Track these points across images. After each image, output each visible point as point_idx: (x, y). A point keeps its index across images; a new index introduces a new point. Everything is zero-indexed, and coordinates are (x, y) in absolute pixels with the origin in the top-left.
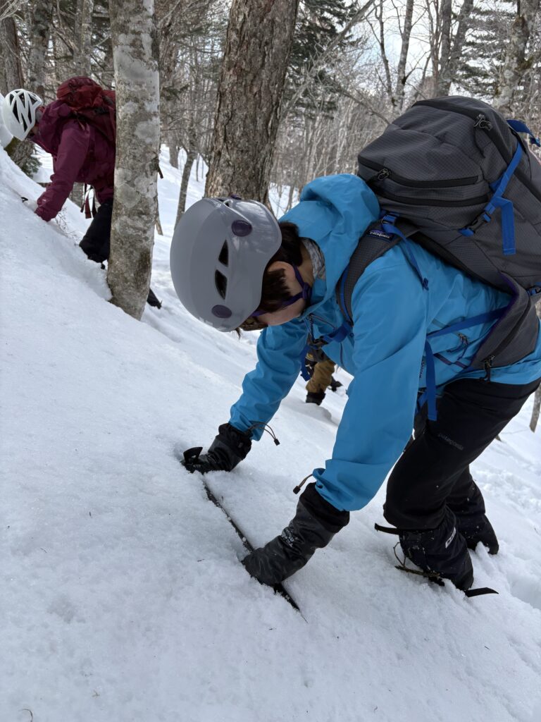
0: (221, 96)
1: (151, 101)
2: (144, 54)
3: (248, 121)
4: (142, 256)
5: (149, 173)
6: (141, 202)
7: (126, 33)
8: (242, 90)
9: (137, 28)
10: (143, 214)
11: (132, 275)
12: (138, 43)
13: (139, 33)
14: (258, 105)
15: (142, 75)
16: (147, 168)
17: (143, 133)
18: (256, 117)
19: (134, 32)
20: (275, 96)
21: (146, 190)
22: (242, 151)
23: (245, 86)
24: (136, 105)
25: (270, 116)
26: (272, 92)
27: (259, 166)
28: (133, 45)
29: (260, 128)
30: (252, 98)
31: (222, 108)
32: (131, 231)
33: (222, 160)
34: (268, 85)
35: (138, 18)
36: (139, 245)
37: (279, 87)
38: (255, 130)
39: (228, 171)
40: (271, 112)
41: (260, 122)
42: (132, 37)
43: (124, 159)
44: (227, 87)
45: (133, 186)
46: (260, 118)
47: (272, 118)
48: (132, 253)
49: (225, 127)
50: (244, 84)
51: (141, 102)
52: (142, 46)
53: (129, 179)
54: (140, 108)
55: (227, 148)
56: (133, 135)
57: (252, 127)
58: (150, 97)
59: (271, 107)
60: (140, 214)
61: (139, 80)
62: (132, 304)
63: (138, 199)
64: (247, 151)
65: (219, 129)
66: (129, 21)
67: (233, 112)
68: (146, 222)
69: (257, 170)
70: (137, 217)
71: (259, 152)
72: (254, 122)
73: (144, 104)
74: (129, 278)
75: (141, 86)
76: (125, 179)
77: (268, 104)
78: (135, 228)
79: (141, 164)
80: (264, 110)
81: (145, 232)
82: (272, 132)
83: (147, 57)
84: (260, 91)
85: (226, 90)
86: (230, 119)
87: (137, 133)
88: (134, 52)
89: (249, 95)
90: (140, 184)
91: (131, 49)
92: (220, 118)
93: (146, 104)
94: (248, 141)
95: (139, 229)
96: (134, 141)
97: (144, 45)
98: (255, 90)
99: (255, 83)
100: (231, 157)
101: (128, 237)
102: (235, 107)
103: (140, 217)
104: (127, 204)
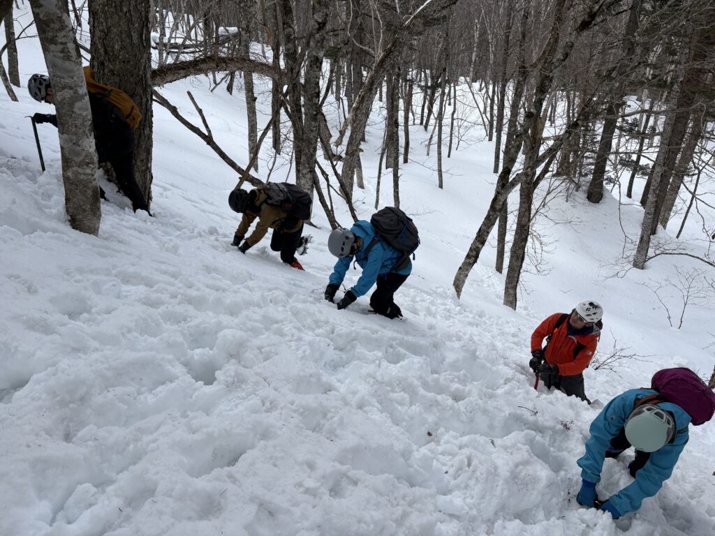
0: (93, 14)
1: (82, 86)
2: (72, 57)
3: (124, 36)
4: (93, 192)
5: (89, 135)
6: (86, 156)
7: (56, 44)
8: (112, 10)
9: (63, 40)
10: (90, 164)
11: (89, 206)
12: (66, 50)
13: (65, 44)
14: (130, 21)
15: (71, 71)
16: (87, 132)
17: (80, 109)
18: (130, 32)
19: (62, 43)
20: (143, 13)
21: (88, 147)
22: (124, 62)
23: (115, 7)
24: (71, 92)
25: (142, 30)
26: (141, 10)
27: (141, 73)
28: (62, 51)
29: (135, 41)
30: (124, 17)
31: (96, 24)
32: (82, 177)
33: (106, 70)
34: (136, 6)
35: (63, 33)
36: (90, 185)
37: (145, 5)
38: (132, 44)
39: (114, 79)
40: (142, 28)
41: (135, 36)
42: (62, 46)
43: (68, 128)
44: (98, 8)
45: (79, 146)
46: (134, 33)
47: (144, 32)
48: (86, 191)
49: (103, 40)
50: (113, 5)
51: (75, 89)
52: (69, 52)
53: (74, 141)
54: (75, 93)
55: (109, 59)
56: (73, 112)
57: (128, 41)
58: (80, 84)
59: (142, 22)
60: (87, 164)
61: (71, 74)
62: (92, 225)
63: (84, 154)
64: (129, 62)
65: (97, 42)
66: (56, 36)
67: (109, 28)
68: (93, 169)
69: (140, 77)
70: (85, 167)
71: (139, 61)
72: (130, 36)
73: (77, 90)
74: (87, 209)
75: (73, 78)
76: (71, 141)
77: (139, 20)
78: (85, 174)
79: (81, 130)
80: (136, 25)
81: (93, 175)
82: (147, 43)
83: (74, 59)
84: (129, 10)
85: (98, 10)
86: (107, 35)
87: (75, 110)
88: (64, 56)
89: (120, 14)
90: (84, 144)
91: (62, 55)
92: (96, 33)
93: (79, 90)
94: (127, 53)
95: (89, 174)
96: (73, 115)
97: (70, 50)
98: (125, 9)
99: (124, 4)
100: (114, 67)
101: (80, 181)
102: (109, 24)
103: (88, 166)
104: (76, 159)
